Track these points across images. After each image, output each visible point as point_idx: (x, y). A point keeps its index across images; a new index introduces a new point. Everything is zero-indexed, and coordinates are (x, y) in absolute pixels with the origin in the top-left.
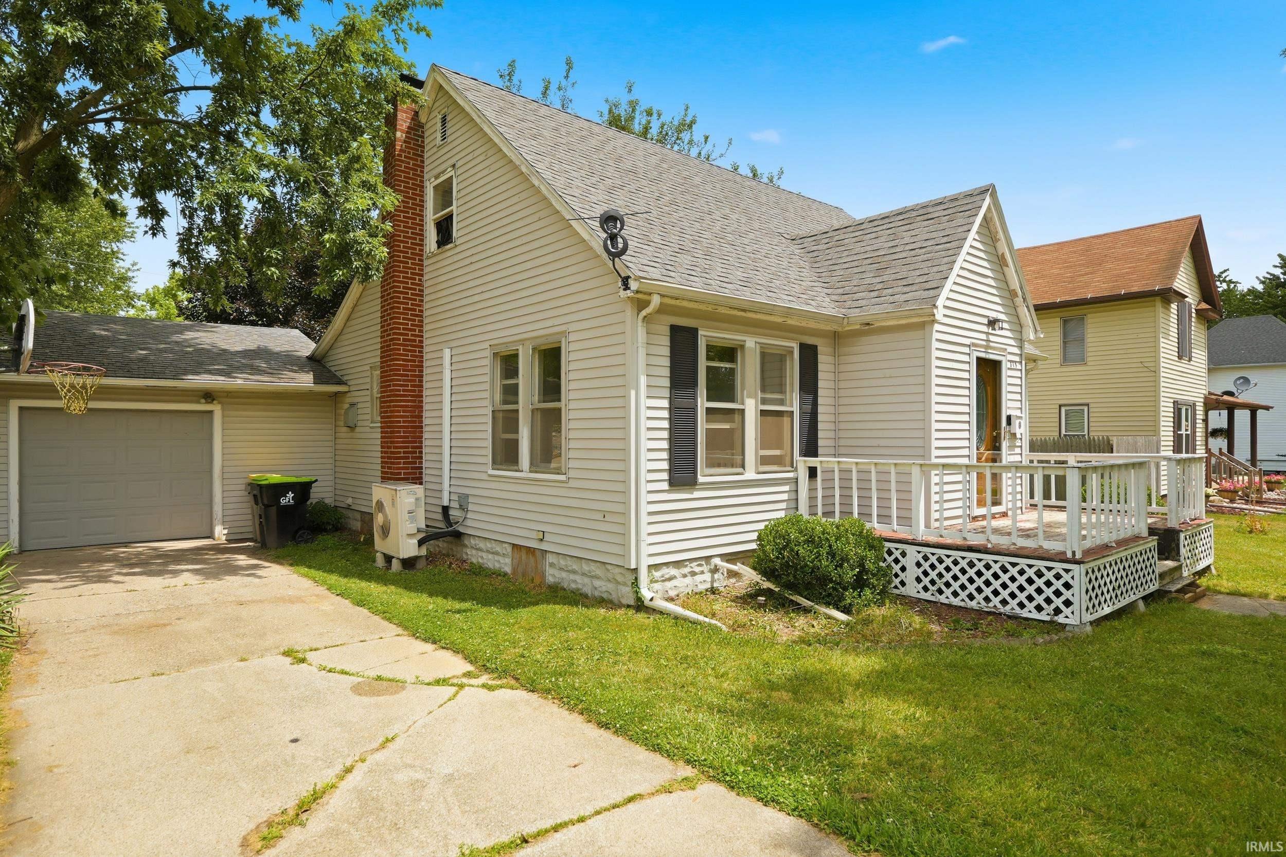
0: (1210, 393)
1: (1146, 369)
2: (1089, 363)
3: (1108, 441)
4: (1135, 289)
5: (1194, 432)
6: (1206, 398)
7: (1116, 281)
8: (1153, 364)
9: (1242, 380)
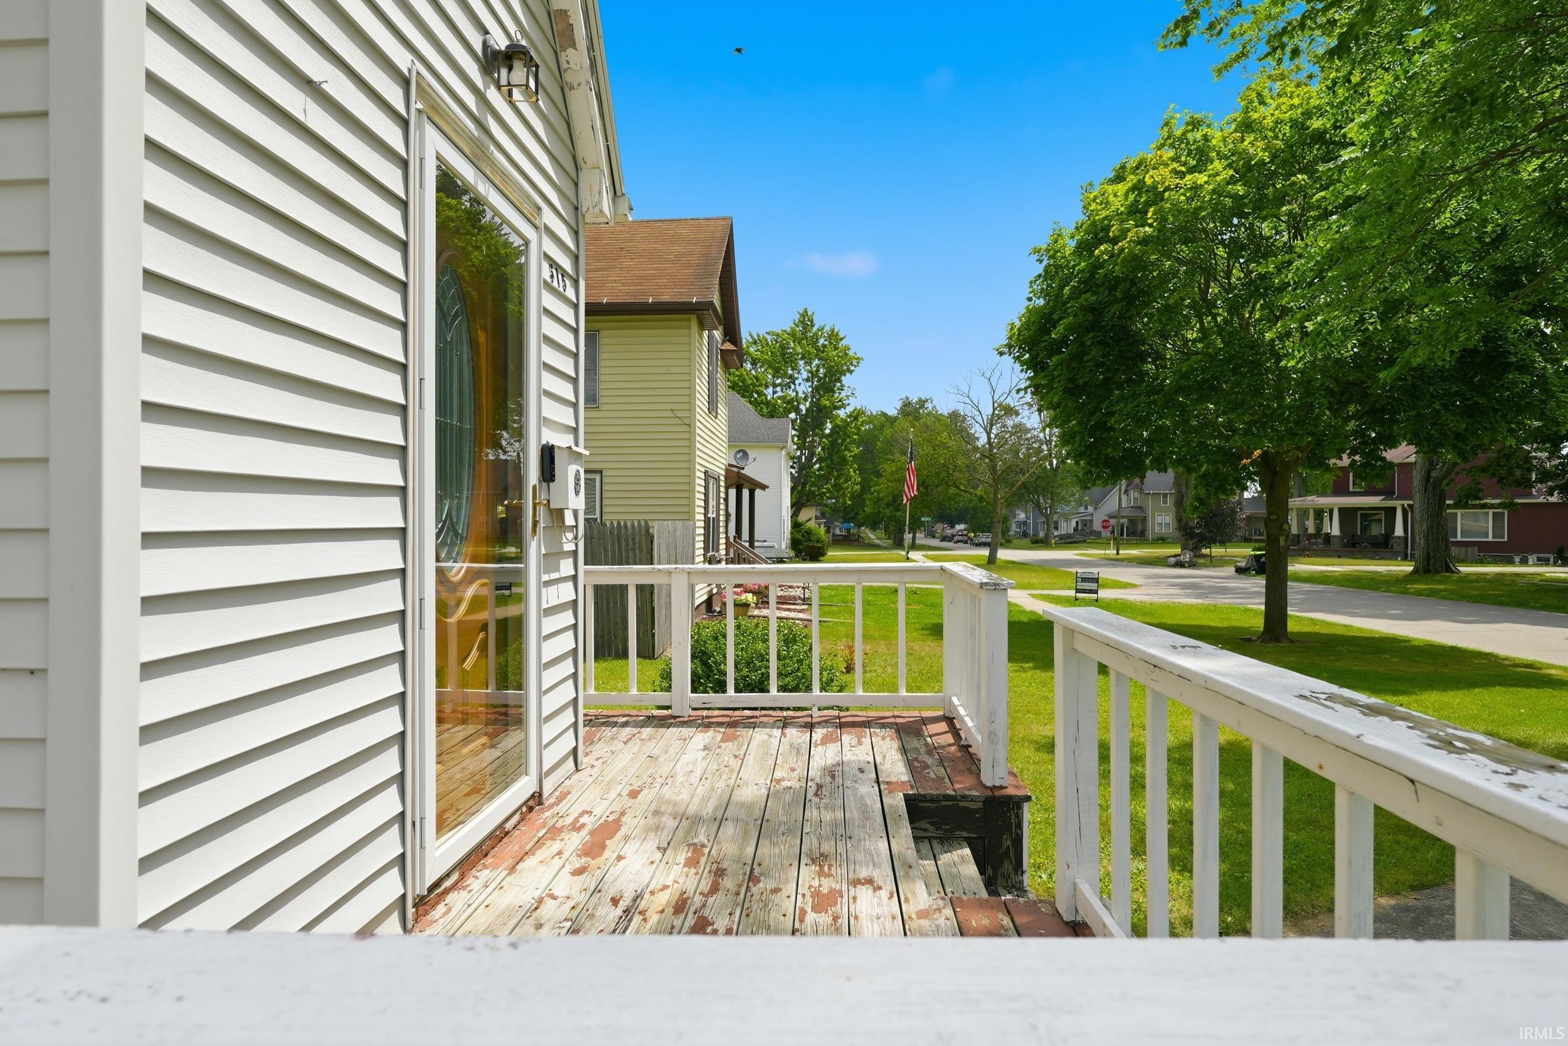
0: (730, 465)
1: (678, 421)
2: (603, 407)
3: (647, 528)
4: (666, 298)
5: (718, 515)
6: (727, 470)
7: (640, 284)
8: (686, 414)
9: (741, 454)
